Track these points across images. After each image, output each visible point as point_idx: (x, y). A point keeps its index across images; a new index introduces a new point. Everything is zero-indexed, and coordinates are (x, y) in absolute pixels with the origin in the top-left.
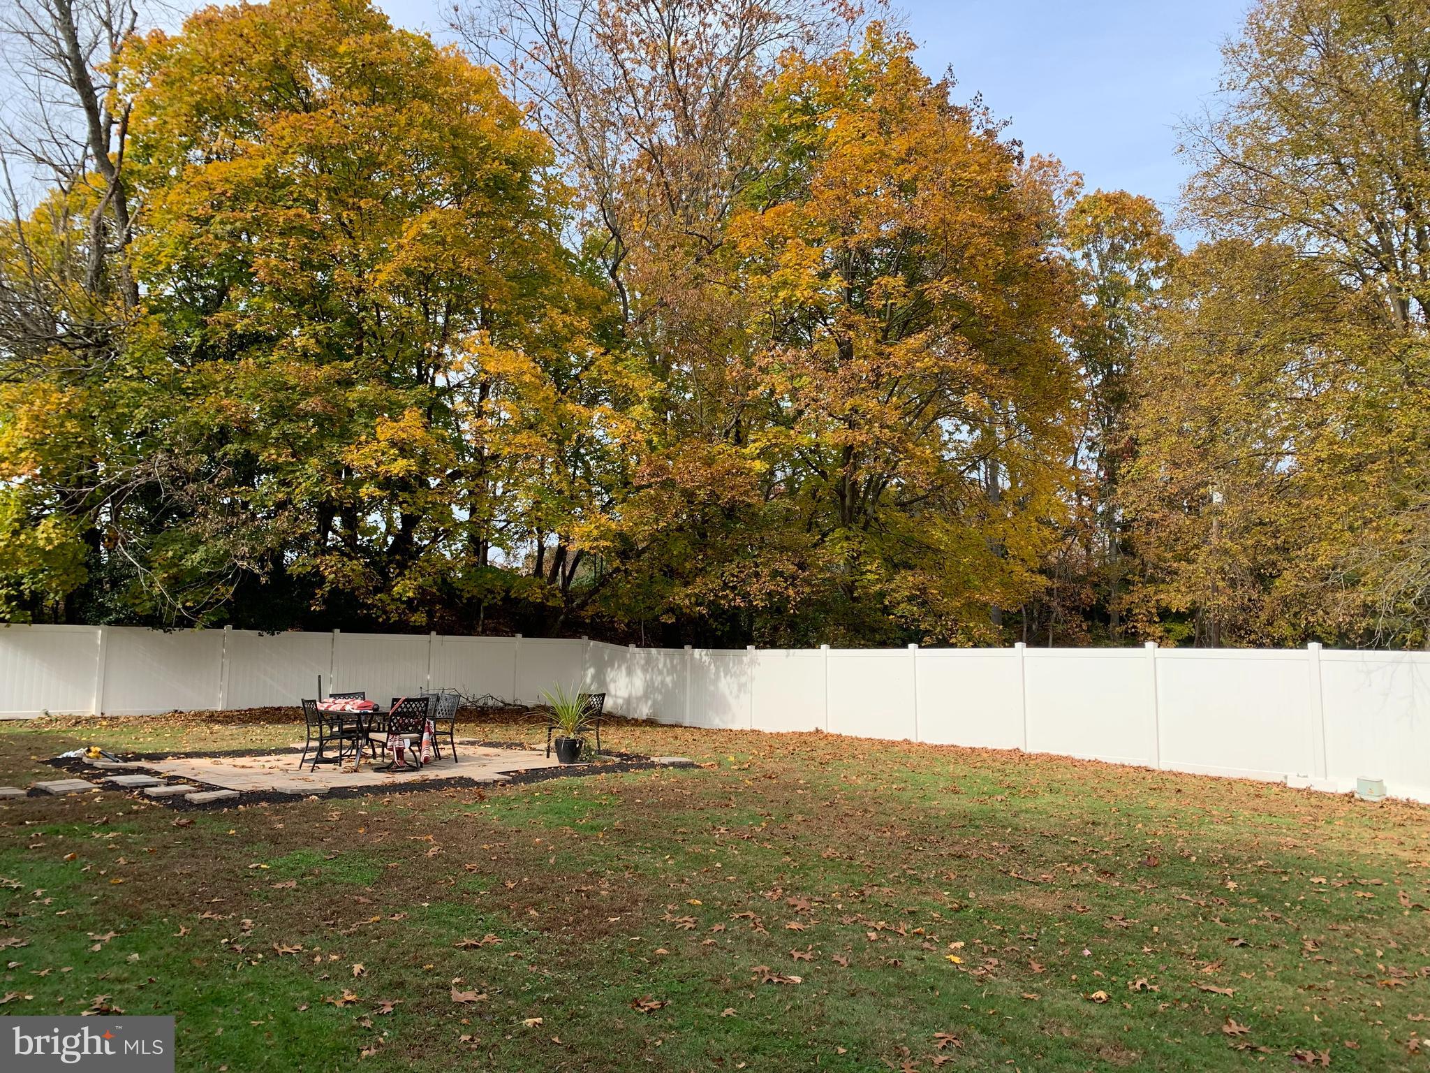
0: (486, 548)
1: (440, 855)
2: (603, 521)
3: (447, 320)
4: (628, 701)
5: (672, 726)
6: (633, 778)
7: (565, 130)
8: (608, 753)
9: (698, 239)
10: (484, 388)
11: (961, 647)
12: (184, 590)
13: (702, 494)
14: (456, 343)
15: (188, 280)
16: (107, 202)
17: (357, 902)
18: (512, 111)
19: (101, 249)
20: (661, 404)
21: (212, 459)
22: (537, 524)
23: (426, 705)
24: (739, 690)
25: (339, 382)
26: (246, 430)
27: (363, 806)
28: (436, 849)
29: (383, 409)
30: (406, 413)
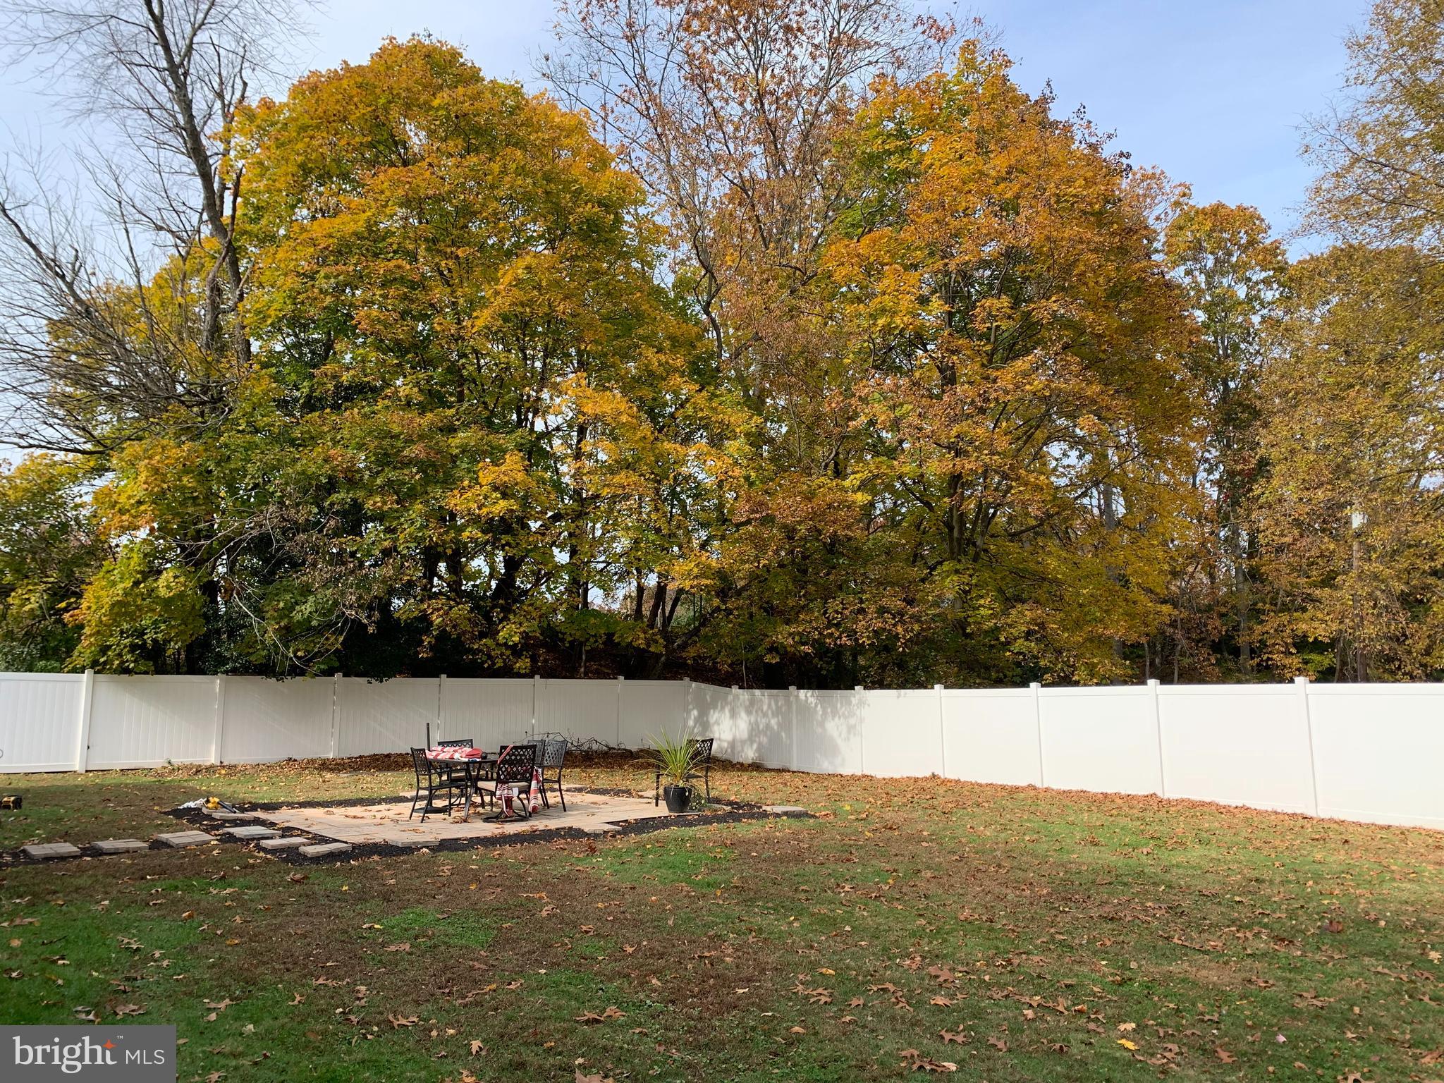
0: (586, 590)
1: (555, 915)
2: (704, 559)
3: (544, 364)
4: (733, 744)
5: (780, 771)
6: (747, 829)
7: (656, 170)
8: (718, 801)
9: (791, 271)
10: (582, 431)
11: (1085, 685)
12: (296, 639)
13: (802, 529)
14: (555, 386)
15: (296, 336)
16: (221, 264)
17: (472, 968)
18: (603, 153)
19: (215, 309)
20: (757, 439)
21: (321, 509)
22: (635, 563)
23: (534, 752)
24: (849, 732)
25: (441, 430)
26: (352, 479)
27: (474, 859)
28: (550, 907)
29: (485, 454)
30: (507, 456)
